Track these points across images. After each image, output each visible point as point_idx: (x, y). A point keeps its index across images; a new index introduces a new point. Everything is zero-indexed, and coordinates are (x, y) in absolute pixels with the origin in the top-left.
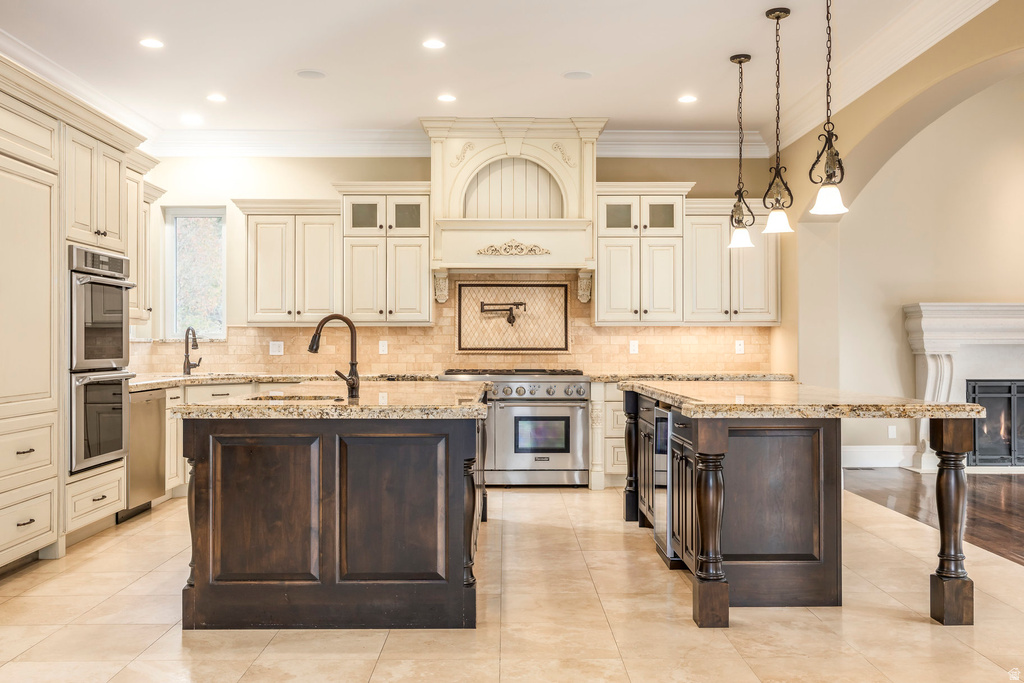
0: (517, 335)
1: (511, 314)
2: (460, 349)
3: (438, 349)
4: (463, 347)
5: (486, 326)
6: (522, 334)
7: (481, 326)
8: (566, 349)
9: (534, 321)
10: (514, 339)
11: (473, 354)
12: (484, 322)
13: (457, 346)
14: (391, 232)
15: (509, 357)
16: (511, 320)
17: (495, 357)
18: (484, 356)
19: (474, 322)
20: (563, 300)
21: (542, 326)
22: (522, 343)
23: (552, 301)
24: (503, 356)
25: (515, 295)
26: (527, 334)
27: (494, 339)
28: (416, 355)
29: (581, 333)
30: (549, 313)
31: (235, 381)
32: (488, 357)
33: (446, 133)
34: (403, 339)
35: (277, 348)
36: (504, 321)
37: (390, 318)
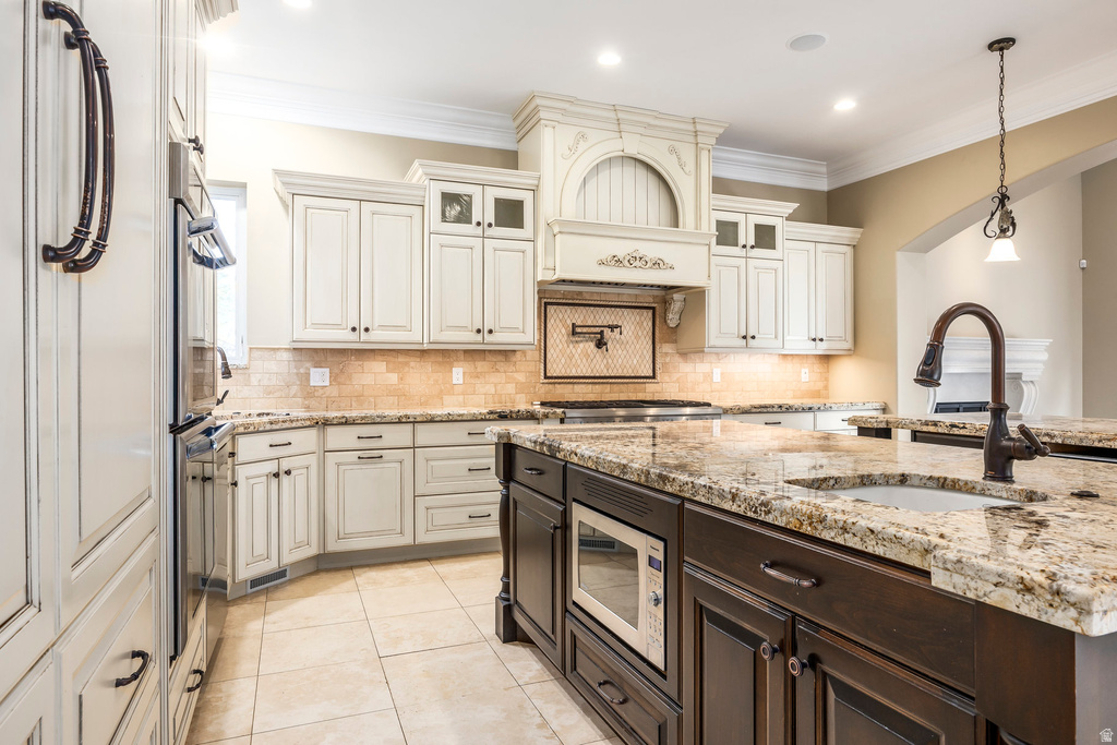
0: (605, 361)
1: (602, 337)
2: (546, 377)
3: (521, 377)
4: (548, 375)
5: (574, 351)
6: (610, 361)
7: (568, 352)
8: (654, 377)
9: (623, 347)
10: (602, 366)
11: (559, 383)
12: (571, 346)
13: (542, 374)
14: (489, 232)
15: (597, 386)
16: (600, 344)
17: (583, 386)
18: (571, 386)
19: (560, 346)
20: (650, 324)
21: (630, 352)
22: (610, 371)
23: (640, 324)
24: (590, 386)
25: (604, 317)
26: (615, 361)
27: (582, 366)
28: (496, 385)
29: (668, 360)
30: (637, 337)
31: (299, 424)
32: (576, 386)
33: (559, 117)
34: (482, 366)
35: (320, 377)
36: (592, 345)
37: (489, 338)
